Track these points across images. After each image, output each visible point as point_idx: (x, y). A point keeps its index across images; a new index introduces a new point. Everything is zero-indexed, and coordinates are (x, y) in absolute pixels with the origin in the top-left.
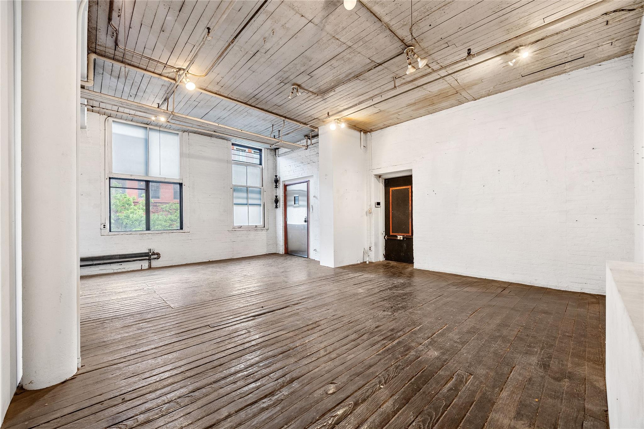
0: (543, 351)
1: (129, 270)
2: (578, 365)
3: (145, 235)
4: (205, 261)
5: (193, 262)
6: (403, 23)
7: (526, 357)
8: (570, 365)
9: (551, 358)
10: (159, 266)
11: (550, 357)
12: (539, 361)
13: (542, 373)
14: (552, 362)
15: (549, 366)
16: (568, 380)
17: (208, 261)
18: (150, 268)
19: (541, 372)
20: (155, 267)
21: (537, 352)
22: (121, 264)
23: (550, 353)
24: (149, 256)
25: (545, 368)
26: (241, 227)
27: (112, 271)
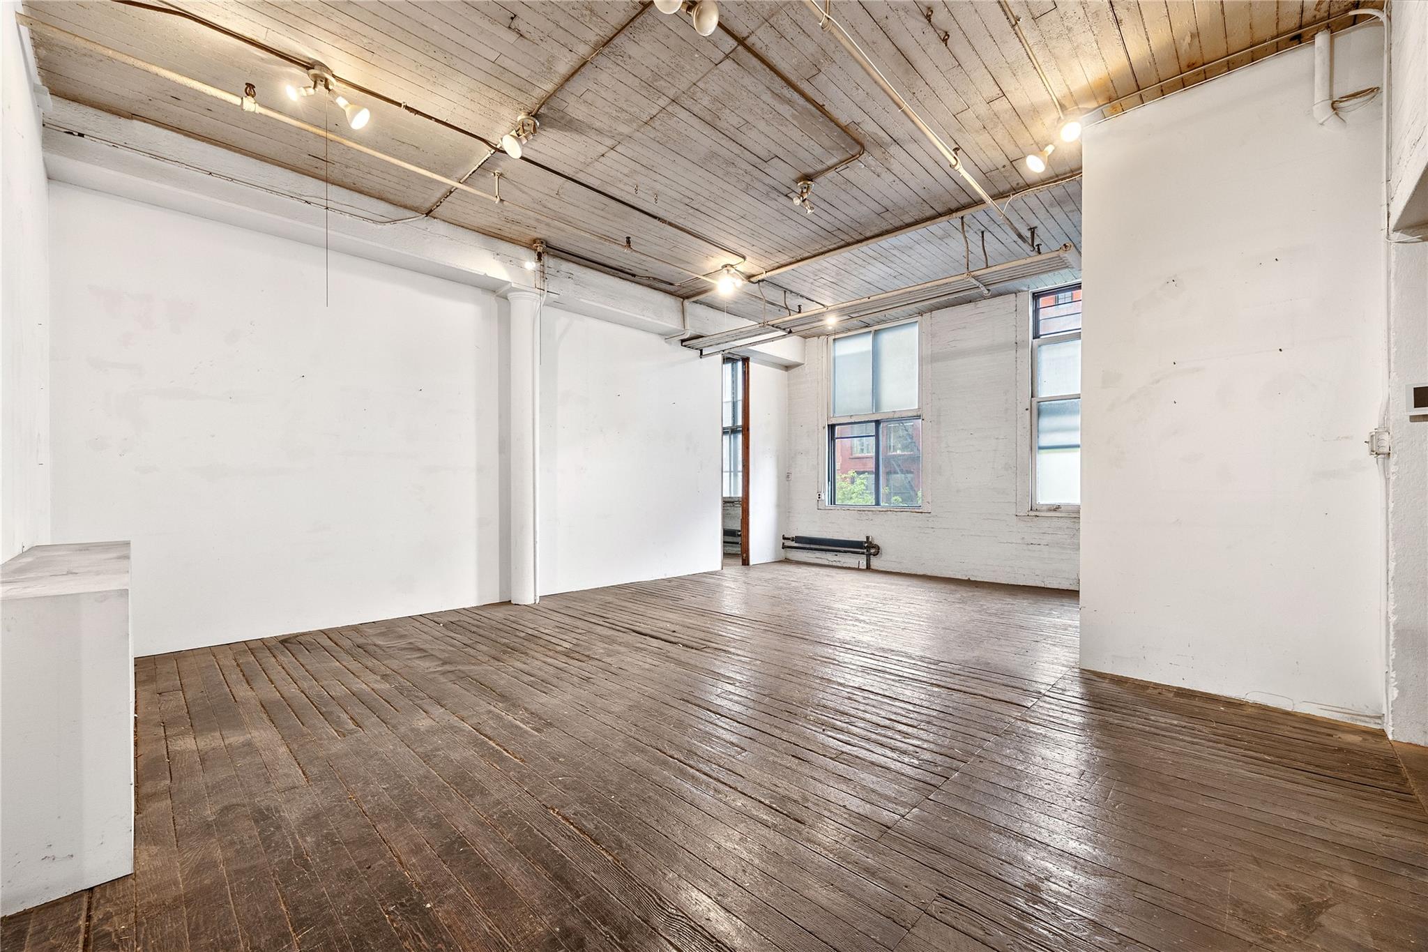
0: (292, 846)
1: (844, 565)
2: (199, 869)
3: (863, 513)
4: (960, 578)
5: (936, 575)
6: (588, 18)
7: (309, 809)
8: (218, 854)
9: (264, 841)
10: (881, 569)
11: (266, 840)
12: (280, 816)
13: (258, 801)
14: (257, 834)
15: (256, 821)
16: (209, 820)
17: (967, 578)
18: (868, 568)
19: (261, 802)
20: (876, 568)
21: (303, 836)
22: (836, 553)
23: (275, 851)
24: (868, 548)
25: (260, 812)
26: (1057, 508)
27: (826, 563)
